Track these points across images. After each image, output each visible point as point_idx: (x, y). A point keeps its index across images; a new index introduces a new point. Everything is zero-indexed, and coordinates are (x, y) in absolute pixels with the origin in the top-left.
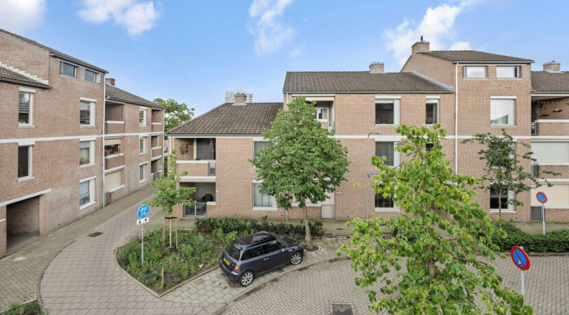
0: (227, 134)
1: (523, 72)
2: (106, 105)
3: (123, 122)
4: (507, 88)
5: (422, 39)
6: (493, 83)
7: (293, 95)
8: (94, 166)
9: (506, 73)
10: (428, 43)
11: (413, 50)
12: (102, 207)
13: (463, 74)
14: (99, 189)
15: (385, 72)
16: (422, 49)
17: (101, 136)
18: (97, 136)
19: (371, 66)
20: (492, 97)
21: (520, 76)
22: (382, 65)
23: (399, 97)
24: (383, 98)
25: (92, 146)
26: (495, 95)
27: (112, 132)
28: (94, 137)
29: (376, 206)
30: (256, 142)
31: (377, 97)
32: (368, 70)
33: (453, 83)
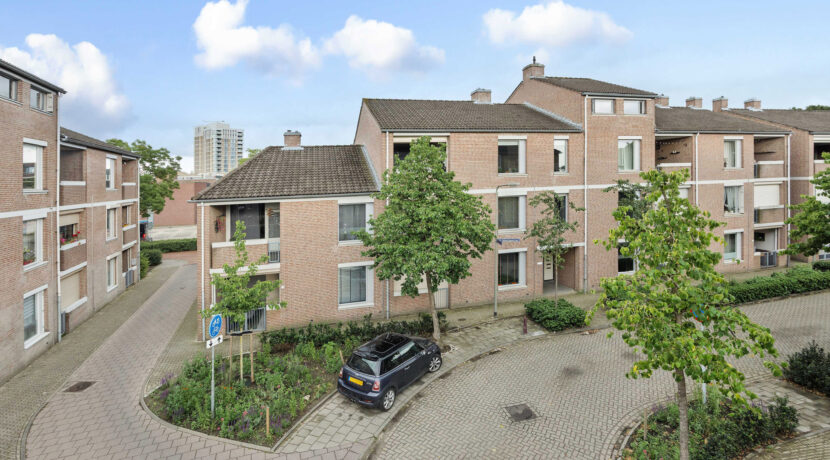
0: (297, 195)
1: (648, 108)
2: (61, 151)
3: (83, 183)
4: (633, 126)
5: (534, 60)
6: (621, 121)
7: (395, 134)
8: (45, 266)
9: (631, 107)
10: (543, 67)
11: (524, 75)
12: (57, 341)
13: (592, 108)
14: (51, 308)
15: (492, 103)
16: (536, 74)
17: (54, 209)
18: (48, 210)
19: (474, 94)
20: (620, 137)
21: (645, 113)
22: (488, 93)
23: (525, 137)
24: (507, 139)
25: (38, 229)
26: (622, 134)
27: (69, 203)
28: (43, 212)
29: (499, 284)
30: (341, 206)
31: (501, 136)
32: (469, 99)
33: (582, 120)
